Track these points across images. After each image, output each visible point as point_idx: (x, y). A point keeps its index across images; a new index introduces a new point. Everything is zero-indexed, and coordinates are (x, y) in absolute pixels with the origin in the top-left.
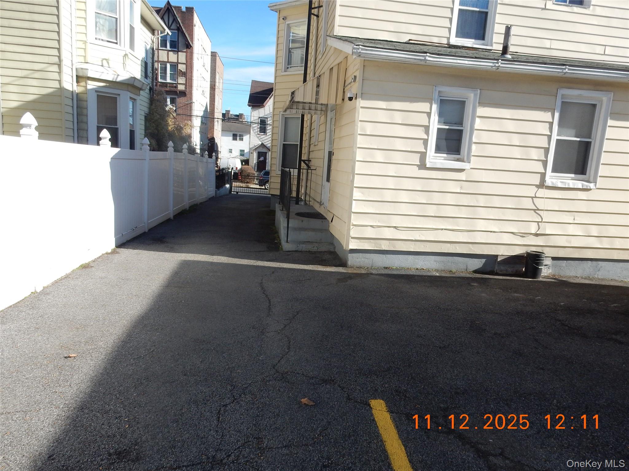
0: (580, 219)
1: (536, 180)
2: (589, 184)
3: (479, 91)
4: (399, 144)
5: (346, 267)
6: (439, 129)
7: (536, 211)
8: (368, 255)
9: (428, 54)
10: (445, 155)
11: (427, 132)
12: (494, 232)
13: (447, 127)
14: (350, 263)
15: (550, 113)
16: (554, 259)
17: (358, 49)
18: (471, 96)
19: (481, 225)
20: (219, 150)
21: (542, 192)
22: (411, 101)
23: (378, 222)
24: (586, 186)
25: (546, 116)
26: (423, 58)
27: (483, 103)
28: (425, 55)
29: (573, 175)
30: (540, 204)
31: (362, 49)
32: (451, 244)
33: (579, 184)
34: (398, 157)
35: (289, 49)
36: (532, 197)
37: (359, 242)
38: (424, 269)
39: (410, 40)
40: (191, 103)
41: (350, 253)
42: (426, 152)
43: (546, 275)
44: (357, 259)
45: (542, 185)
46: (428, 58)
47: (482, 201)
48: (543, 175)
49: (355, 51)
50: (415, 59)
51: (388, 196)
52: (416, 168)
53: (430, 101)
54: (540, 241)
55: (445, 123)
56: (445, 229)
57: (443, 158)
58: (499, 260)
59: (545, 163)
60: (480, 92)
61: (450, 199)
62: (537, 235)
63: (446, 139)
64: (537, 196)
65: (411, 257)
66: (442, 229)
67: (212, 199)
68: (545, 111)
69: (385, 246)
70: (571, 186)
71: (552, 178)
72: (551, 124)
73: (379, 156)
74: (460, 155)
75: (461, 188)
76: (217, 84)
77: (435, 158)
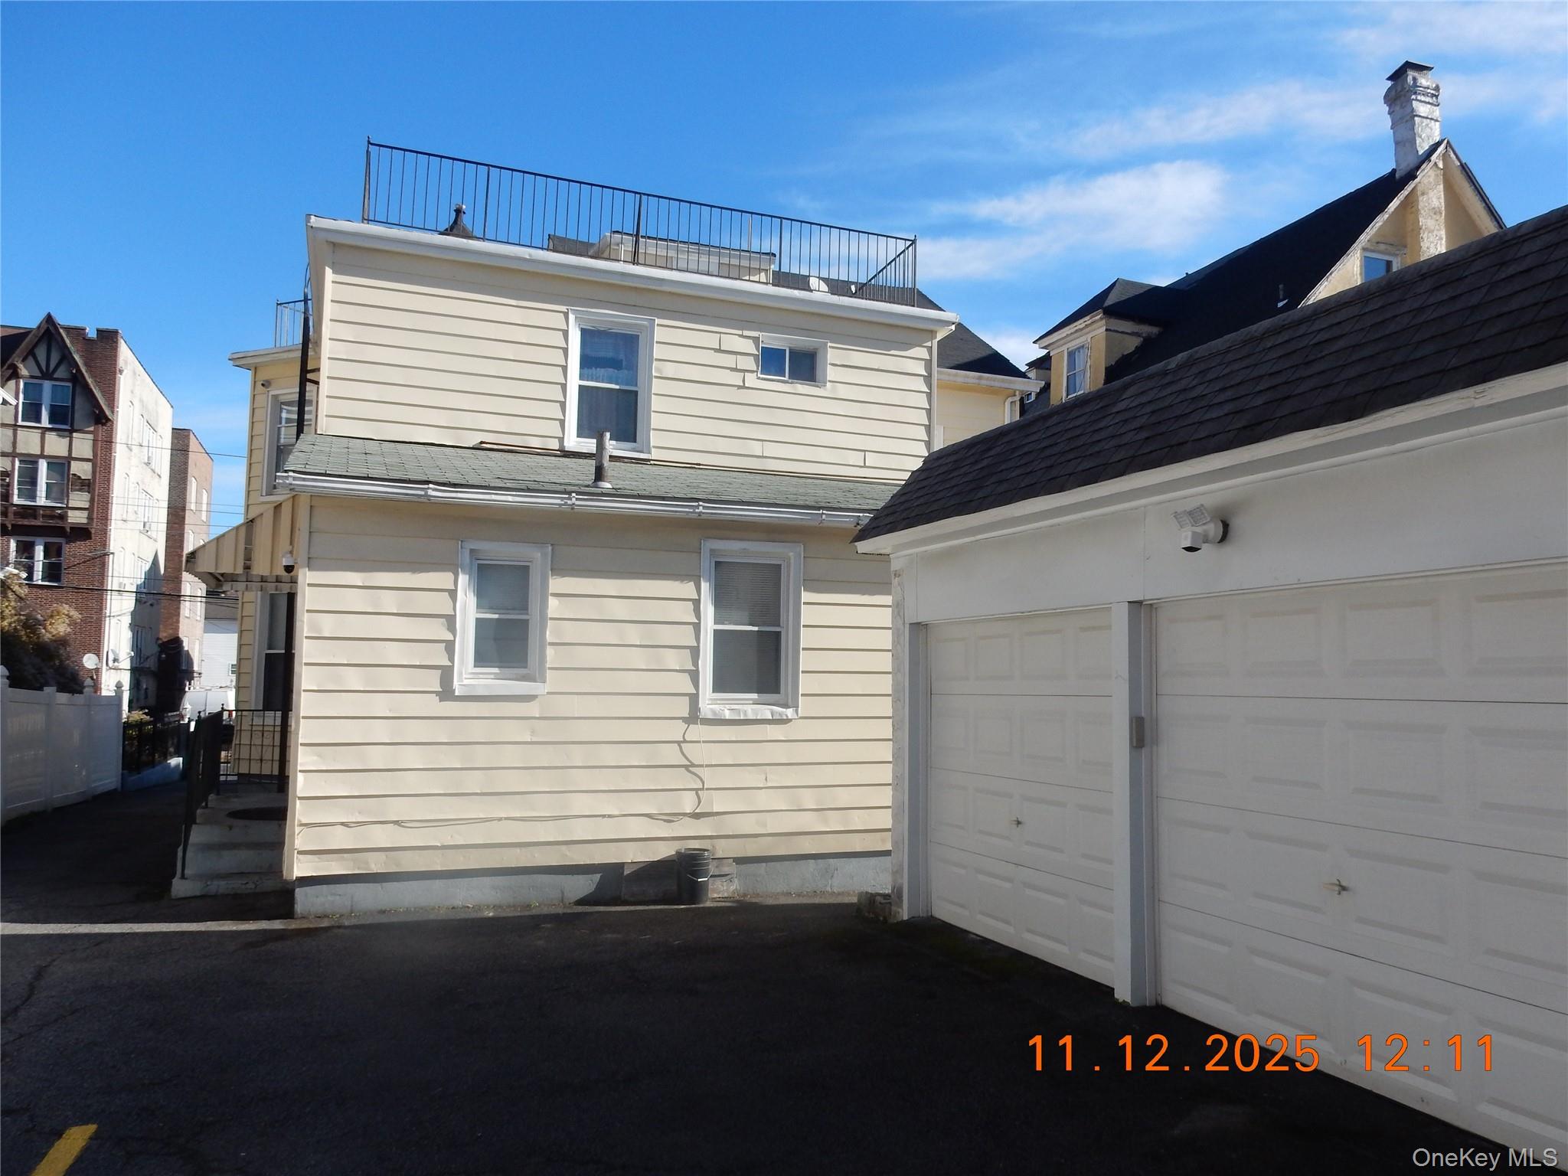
0: (777, 777)
1: (683, 708)
2: (784, 710)
3: (550, 548)
4: (394, 653)
5: (292, 918)
6: (477, 619)
7: (690, 769)
8: (340, 888)
9: (431, 486)
10: (496, 670)
11: (452, 627)
12: (610, 816)
13: (496, 616)
14: (299, 908)
15: (692, 583)
16: (740, 861)
17: (287, 477)
18: (536, 556)
19: (581, 804)
20: (196, 668)
21: (697, 731)
22: (414, 571)
23: (357, 814)
24: (780, 714)
25: (687, 589)
26: (423, 493)
27: (559, 570)
28: (426, 486)
29: (755, 696)
30: (696, 754)
31: (295, 479)
32: (523, 849)
33: (766, 712)
34: (394, 679)
35: (278, 447)
36: (679, 743)
37: (317, 860)
38: (468, 907)
39: (482, 443)
40: (105, 555)
41: (300, 886)
42: (453, 666)
43: (726, 895)
44: (317, 897)
45: (694, 717)
46: (431, 493)
47: (578, 756)
48: (694, 699)
49: (281, 481)
50: (407, 494)
51: (377, 758)
52: (435, 698)
53: (453, 567)
54: (704, 828)
55: (492, 608)
56: (506, 819)
57: (492, 676)
58: (626, 873)
59: (694, 676)
60: (552, 550)
61: (510, 756)
62: (696, 816)
63: (495, 639)
64: (687, 739)
65: (438, 884)
66: (500, 819)
67: (108, 797)
68: (682, 581)
69: (376, 864)
70: (751, 716)
71: (711, 702)
72: (697, 603)
73: (353, 679)
74: (526, 667)
75: (533, 732)
76: (191, 505)
77: (476, 676)
